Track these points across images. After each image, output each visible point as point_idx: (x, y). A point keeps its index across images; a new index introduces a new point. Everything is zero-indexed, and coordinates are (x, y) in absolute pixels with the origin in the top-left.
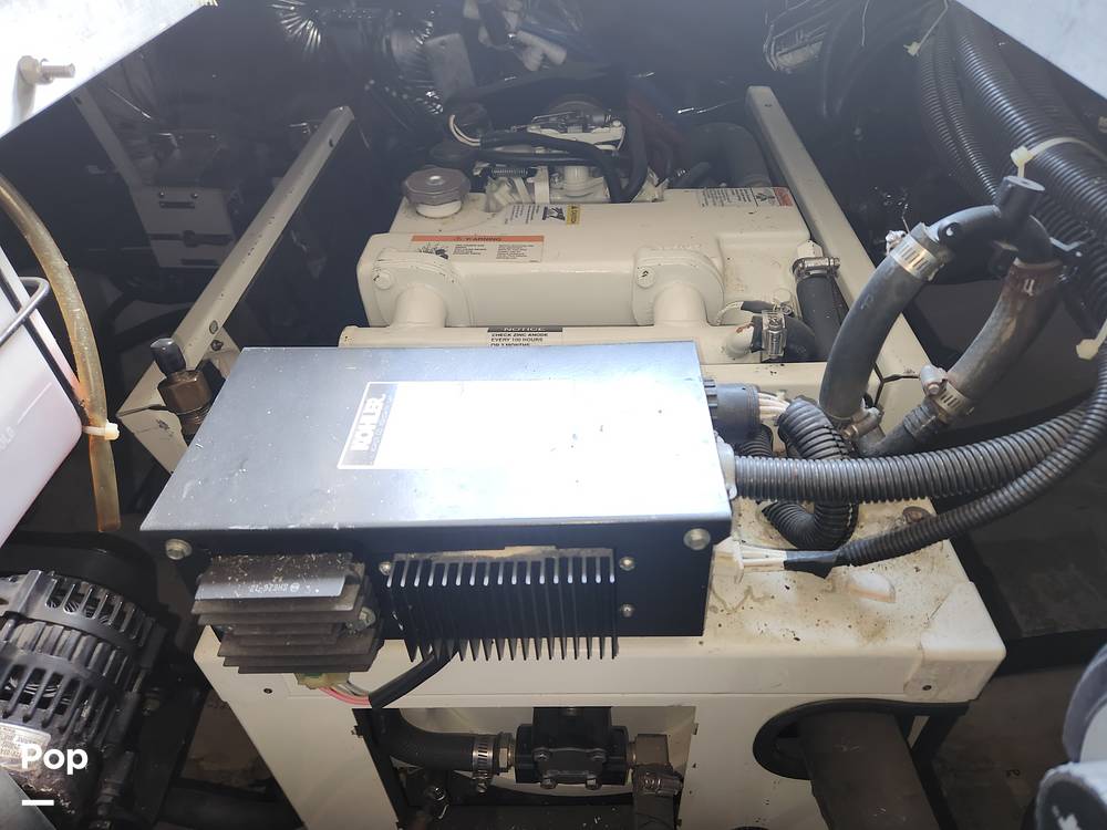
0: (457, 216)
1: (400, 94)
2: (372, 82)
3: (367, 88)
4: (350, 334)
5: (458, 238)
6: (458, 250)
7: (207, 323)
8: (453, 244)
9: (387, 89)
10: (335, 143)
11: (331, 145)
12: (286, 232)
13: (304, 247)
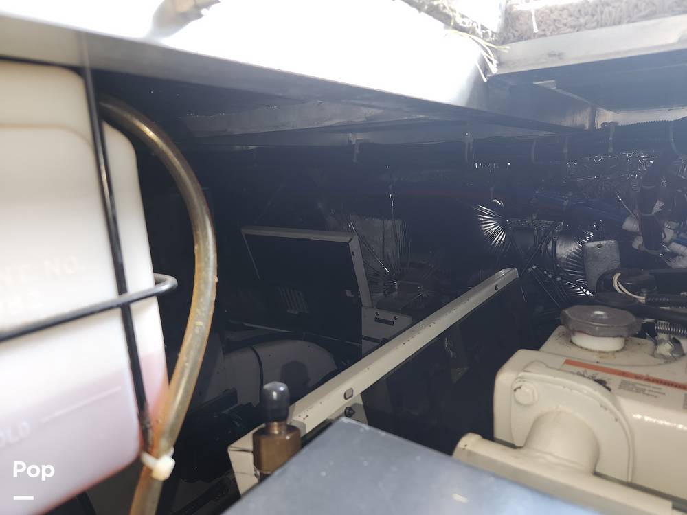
0: (617, 354)
1: (554, 277)
2: (534, 267)
3: (530, 270)
4: (470, 443)
5: (624, 374)
6: (623, 386)
7: (344, 388)
8: (618, 379)
9: (546, 272)
10: (499, 288)
11: (496, 288)
12: (441, 337)
13: (452, 354)
